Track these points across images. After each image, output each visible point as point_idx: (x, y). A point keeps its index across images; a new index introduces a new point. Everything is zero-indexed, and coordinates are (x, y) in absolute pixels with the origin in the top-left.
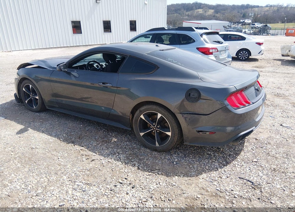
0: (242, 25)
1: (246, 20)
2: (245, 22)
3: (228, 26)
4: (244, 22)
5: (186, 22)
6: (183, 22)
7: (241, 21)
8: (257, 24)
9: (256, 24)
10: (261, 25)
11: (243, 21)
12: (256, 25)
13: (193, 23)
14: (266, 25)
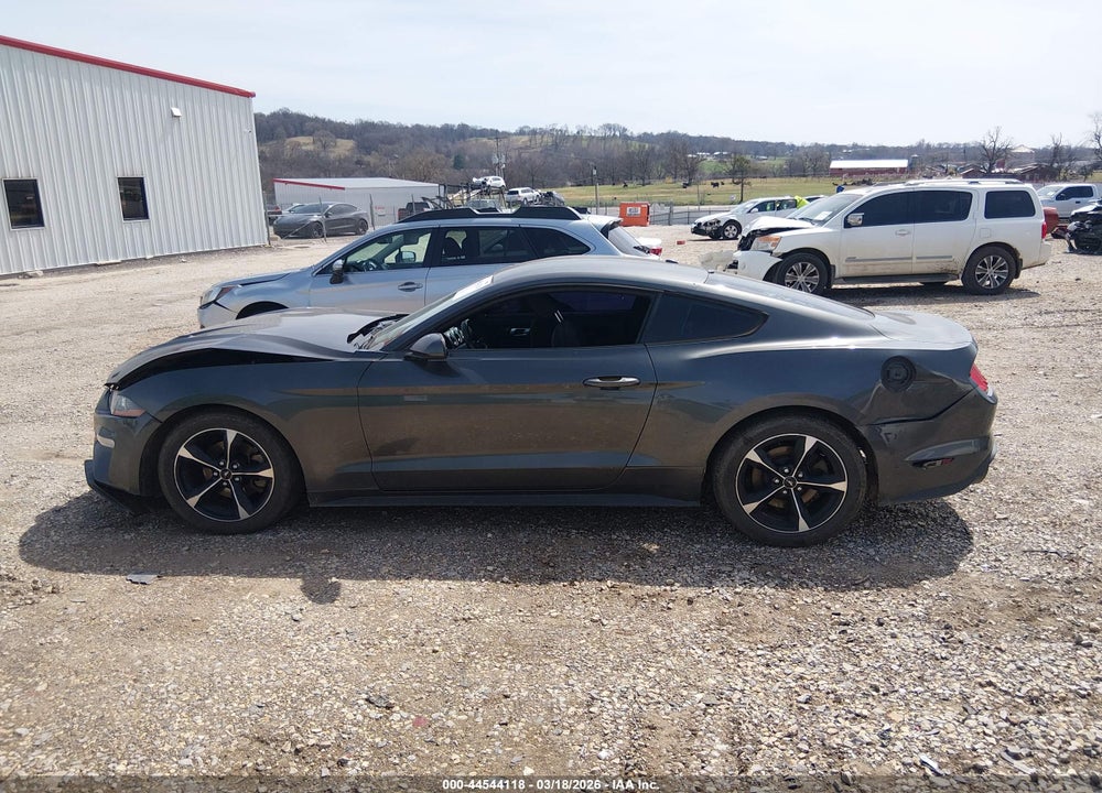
0: (481, 193)
1: (491, 178)
2: (488, 183)
3: (439, 197)
4: (484, 183)
5: (287, 182)
6: (276, 184)
7: (475, 180)
8: (523, 192)
9: (519, 190)
10: (536, 193)
11: (481, 180)
12: (520, 194)
13: (312, 188)
14: (550, 194)
